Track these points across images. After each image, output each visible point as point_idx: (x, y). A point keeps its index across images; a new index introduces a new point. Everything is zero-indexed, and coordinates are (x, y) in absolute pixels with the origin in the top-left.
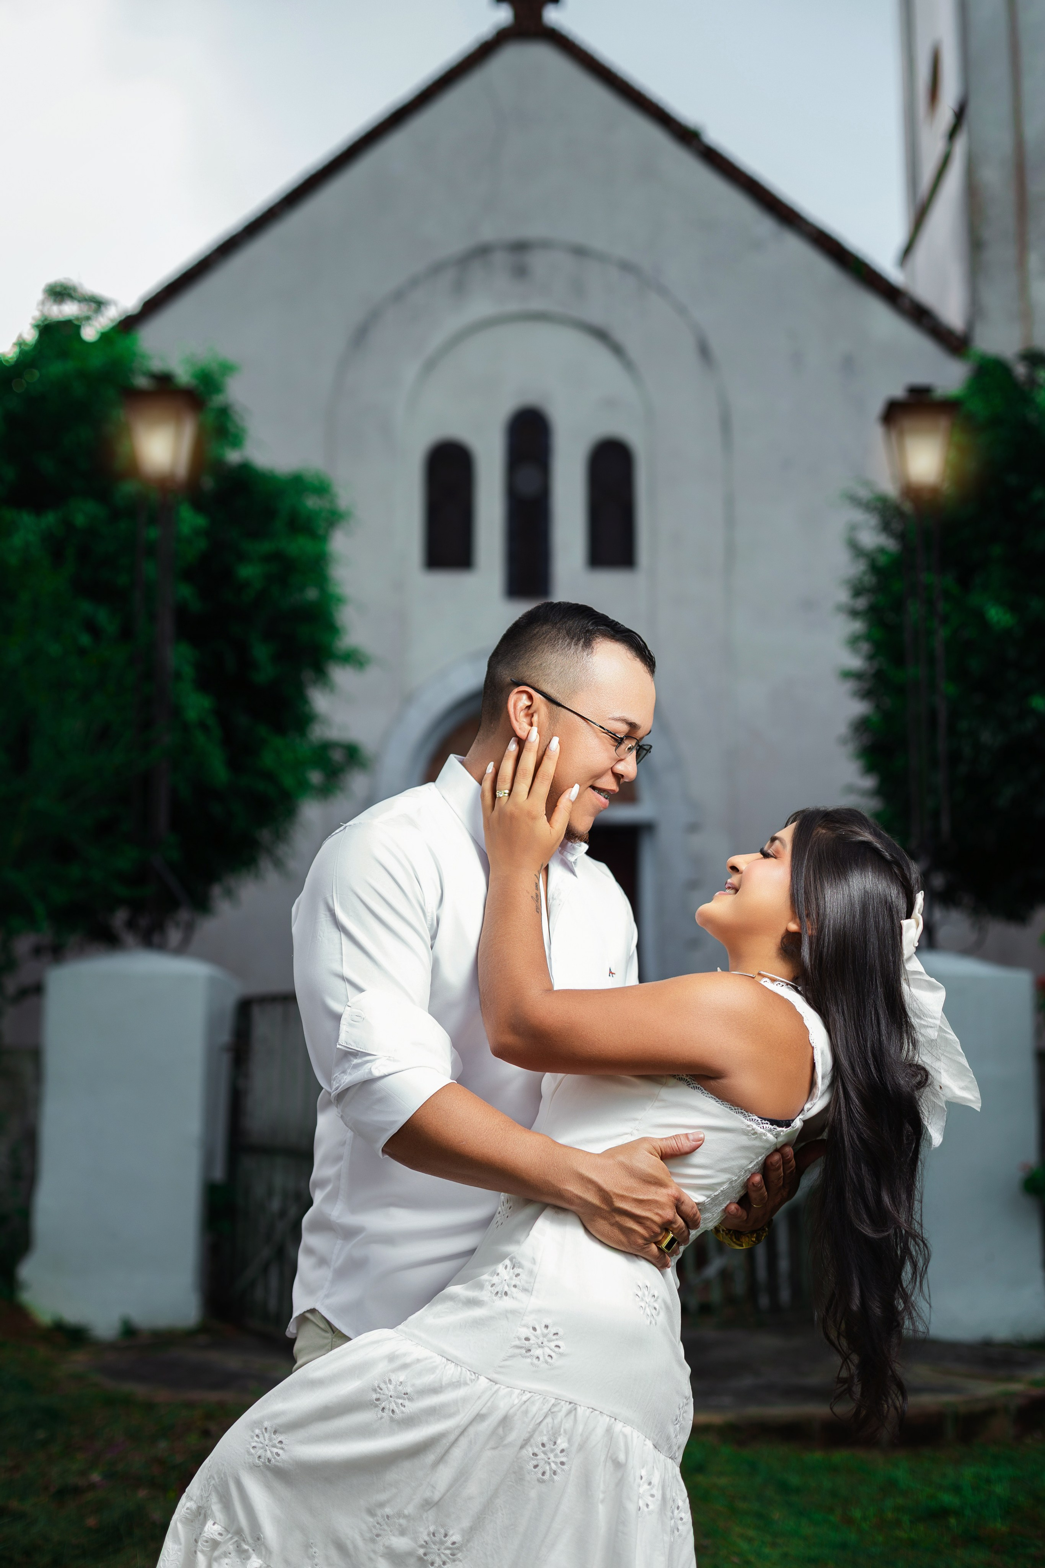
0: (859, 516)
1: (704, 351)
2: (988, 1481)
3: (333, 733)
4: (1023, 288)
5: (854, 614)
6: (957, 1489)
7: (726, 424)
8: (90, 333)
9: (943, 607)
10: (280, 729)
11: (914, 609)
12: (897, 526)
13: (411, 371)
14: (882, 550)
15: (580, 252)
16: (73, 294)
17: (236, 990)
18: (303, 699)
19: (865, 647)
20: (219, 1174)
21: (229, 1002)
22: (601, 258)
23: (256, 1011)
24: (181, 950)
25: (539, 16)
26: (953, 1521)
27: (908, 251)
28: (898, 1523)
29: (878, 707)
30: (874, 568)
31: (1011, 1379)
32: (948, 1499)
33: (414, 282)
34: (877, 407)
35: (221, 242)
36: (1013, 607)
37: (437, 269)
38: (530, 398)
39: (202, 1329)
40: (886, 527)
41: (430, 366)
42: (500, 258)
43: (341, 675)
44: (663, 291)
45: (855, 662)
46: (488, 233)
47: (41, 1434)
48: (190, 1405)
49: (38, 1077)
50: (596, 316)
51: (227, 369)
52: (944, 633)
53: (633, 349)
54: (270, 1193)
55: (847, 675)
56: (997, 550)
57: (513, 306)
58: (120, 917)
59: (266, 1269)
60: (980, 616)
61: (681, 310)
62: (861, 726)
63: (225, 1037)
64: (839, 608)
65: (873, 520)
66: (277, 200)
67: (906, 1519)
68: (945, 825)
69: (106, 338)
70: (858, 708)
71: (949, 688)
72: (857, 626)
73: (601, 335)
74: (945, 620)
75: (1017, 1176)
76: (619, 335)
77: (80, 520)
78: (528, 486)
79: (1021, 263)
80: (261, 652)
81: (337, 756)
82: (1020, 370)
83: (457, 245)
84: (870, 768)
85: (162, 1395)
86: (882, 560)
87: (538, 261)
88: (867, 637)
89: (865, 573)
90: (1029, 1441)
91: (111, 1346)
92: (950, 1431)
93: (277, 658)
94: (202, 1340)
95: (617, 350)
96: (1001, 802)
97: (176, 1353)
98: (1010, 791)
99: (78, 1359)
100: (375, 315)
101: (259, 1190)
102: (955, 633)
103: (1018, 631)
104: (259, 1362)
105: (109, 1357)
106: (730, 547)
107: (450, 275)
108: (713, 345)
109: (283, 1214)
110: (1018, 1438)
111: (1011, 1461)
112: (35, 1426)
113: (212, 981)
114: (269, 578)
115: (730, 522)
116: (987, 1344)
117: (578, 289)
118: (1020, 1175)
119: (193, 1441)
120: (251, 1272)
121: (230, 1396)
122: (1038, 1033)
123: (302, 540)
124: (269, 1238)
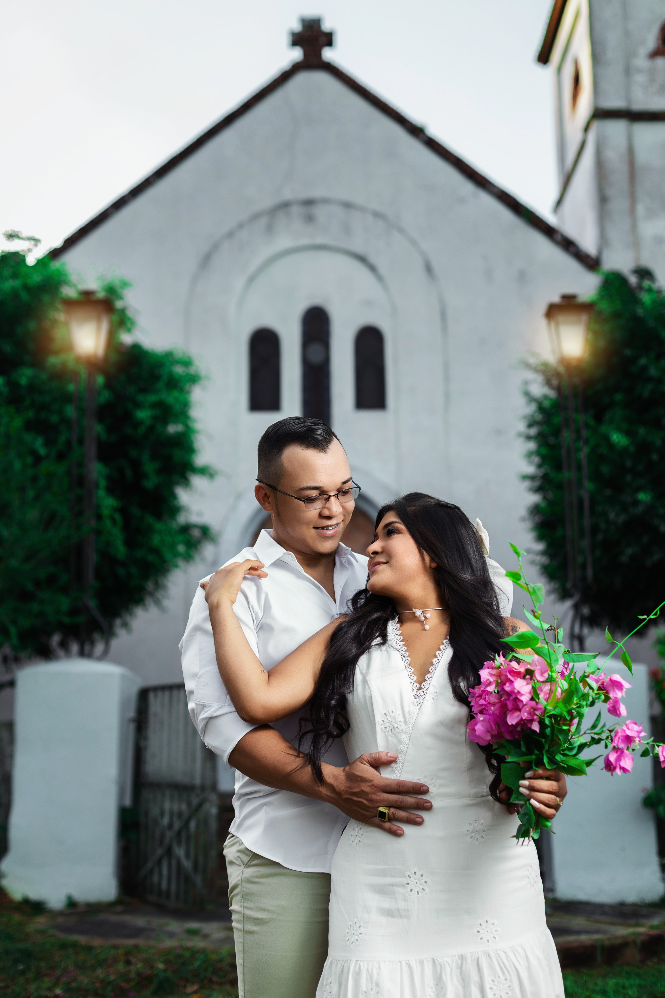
0: (530, 375)
1: (429, 269)
2: (624, 987)
3: (194, 519)
4: (634, 227)
5: (529, 438)
7: (443, 315)
8: (31, 260)
9: (585, 433)
10: (159, 516)
11: (567, 436)
12: (555, 382)
13: (239, 283)
14: (546, 397)
15: (347, 205)
16: (20, 235)
17: (139, 683)
18: (174, 496)
19: (536, 460)
20: (128, 802)
21: (134, 691)
22: (362, 209)
23: (151, 696)
24: (103, 657)
25: (319, 55)
27: (559, 203)
29: (545, 498)
30: (541, 409)
31: (637, 925)
33: (241, 226)
34: (542, 308)
35: (115, 201)
36: (628, 433)
37: (255, 217)
38: (316, 301)
39: (118, 902)
40: (548, 382)
41: (251, 279)
42: (296, 210)
43: (197, 481)
44: (401, 230)
45: (531, 470)
46: (288, 195)
47: (21, 967)
48: (115, 947)
49: (12, 740)
50: (358, 247)
51: (125, 284)
52: (586, 450)
53: (383, 268)
54: (162, 814)
55: (525, 477)
56: (618, 397)
57: (305, 241)
58: (56, 639)
59: (160, 862)
60: (606, 439)
61: (414, 243)
62: (535, 510)
63: (132, 713)
64: (520, 435)
65: (540, 378)
66: (151, 173)
68: (590, 573)
69: (41, 263)
70: (534, 498)
71: (589, 485)
72: (532, 446)
73: (362, 259)
74: (586, 442)
76: (373, 259)
78: (316, 357)
79: (632, 211)
80: (149, 467)
81: (196, 533)
82: (633, 280)
83: (268, 202)
84: (540, 538)
85: (96, 942)
86: (547, 404)
87: (320, 211)
88: (538, 453)
89: (535, 412)
90: (649, 963)
91: (61, 913)
92: (599, 957)
93: (160, 472)
94: (119, 908)
95: (372, 268)
96: (624, 559)
97: (103, 917)
98: (629, 551)
99: (40, 922)
100: (215, 247)
101: (155, 811)
102: (593, 450)
103: (632, 449)
104: (157, 921)
105: (60, 920)
106: (447, 396)
107: (264, 221)
108: (435, 265)
109: (170, 826)
110: (643, 962)
111: (638, 975)
112: (16, 961)
113: (123, 677)
114: (155, 418)
115: (447, 379)
116: (622, 904)
117: (347, 229)
118: (641, 795)
119: (121, 967)
120: (150, 864)
121: (141, 942)
122: (651, 705)
123: (175, 393)
124: (161, 842)
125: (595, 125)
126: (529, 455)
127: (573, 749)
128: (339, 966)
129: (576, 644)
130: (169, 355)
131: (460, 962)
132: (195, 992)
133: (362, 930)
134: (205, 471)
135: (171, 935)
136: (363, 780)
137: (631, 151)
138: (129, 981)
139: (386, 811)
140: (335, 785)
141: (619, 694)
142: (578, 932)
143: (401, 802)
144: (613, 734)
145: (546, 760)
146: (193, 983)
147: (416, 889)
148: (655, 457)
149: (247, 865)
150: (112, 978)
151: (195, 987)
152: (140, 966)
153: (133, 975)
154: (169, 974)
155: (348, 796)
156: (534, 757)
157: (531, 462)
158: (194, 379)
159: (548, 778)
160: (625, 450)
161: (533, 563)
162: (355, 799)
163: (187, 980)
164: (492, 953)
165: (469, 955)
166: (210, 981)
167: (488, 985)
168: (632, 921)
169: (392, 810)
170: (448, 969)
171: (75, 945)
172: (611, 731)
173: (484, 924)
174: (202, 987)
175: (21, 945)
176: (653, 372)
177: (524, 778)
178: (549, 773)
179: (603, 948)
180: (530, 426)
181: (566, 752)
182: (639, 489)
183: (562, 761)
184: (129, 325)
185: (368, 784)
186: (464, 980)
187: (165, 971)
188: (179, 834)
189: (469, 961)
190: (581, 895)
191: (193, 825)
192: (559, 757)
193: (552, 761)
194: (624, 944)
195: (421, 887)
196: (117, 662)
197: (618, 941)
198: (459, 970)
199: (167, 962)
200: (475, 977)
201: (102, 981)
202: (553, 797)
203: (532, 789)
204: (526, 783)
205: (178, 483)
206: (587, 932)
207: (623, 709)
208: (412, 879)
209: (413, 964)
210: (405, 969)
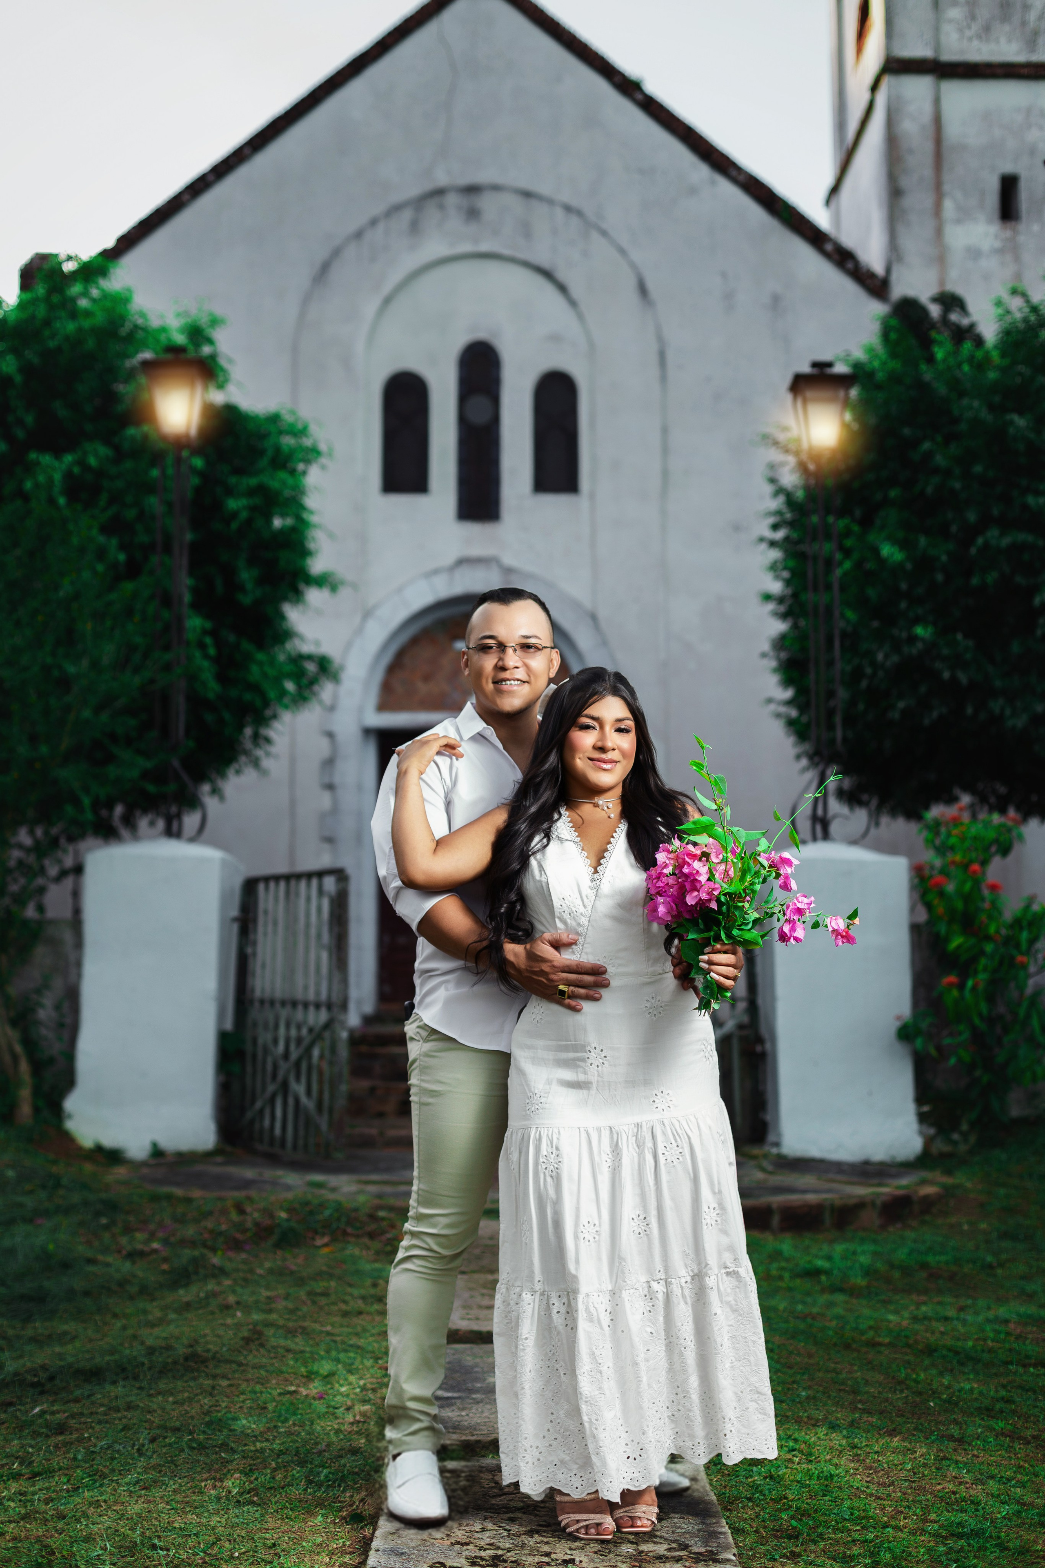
1: (643, 290)
2: (855, 1254)
3: (306, 648)
4: (939, 232)
5: (773, 544)
6: (829, 1258)
7: (662, 358)
10: (261, 645)
13: (370, 308)
14: (798, 489)
15: (527, 195)
17: (243, 872)
18: (282, 617)
20: (229, 1025)
21: (237, 882)
22: (548, 201)
23: (261, 887)
24: (196, 837)
26: (823, 1278)
27: (835, 190)
28: (781, 1278)
30: (790, 501)
31: (880, 1185)
32: (820, 1263)
33: (374, 222)
34: (786, 379)
36: (904, 544)
37: (395, 209)
38: (481, 335)
39: (218, 1151)
41: (387, 301)
42: (452, 200)
43: (314, 596)
44: (604, 233)
45: (776, 587)
46: (441, 178)
47: (104, 1221)
48: (221, 1199)
49: (79, 943)
50: (542, 257)
51: (215, 322)
53: (575, 291)
54: (276, 1041)
55: (769, 598)
56: (893, 493)
57: (466, 247)
58: (118, 812)
59: (272, 1101)
60: (876, 551)
61: (622, 251)
62: (780, 643)
63: (235, 912)
64: (761, 541)
67: (787, 1275)
70: (780, 627)
71: (853, 615)
72: (777, 555)
73: (547, 274)
74: (849, 553)
75: (894, 1026)
76: (562, 275)
77: (92, 461)
78: (479, 417)
79: (938, 209)
80: (246, 575)
81: (311, 667)
82: (935, 311)
83: (414, 190)
84: (787, 682)
85: (196, 1193)
86: (798, 497)
87: (488, 203)
88: (785, 564)
89: (782, 508)
90: (891, 1229)
91: (143, 1164)
92: (828, 1219)
93: (261, 581)
94: (219, 1159)
95: (562, 288)
96: (895, 715)
97: (199, 1168)
98: (901, 705)
99: (120, 1172)
100: (336, 253)
101: (264, 1037)
102: (859, 565)
103: (909, 566)
104: (269, 1173)
105: (145, 1171)
106: (665, 474)
107: (407, 215)
108: (650, 285)
109: (286, 1056)
110: (883, 1227)
111: (875, 1241)
112: (98, 1214)
113: (224, 862)
114: (253, 509)
115: (665, 450)
116: (867, 1163)
117: (526, 230)
118: (895, 1025)
119: (234, 1216)
120: (258, 1104)
121: (253, 1193)
122: (912, 909)
123: (282, 475)
124: (274, 1076)
125: (886, 81)
126: (773, 567)
127: (748, 923)
128: (519, 1134)
129: (819, 828)
130: (274, 418)
131: (636, 1130)
132: (326, 1245)
133: (542, 1100)
134: (323, 581)
135: (288, 1188)
136: (543, 960)
137: (938, 120)
138: (244, 1231)
139: (566, 989)
140: (515, 962)
141: (789, 870)
142: (804, 1192)
143: (581, 981)
144: (784, 908)
145: (723, 936)
146: (323, 1235)
147: (596, 1063)
148: (940, 577)
149: (426, 1040)
150: (224, 1227)
151: (326, 1240)
152: (256, 1215)
153: (249, 1224)
154: (293, 1224)
155: (528, 975)
156: (712, 933)
157: (777, 577)
158: (312, 454)
159: (725, 952)
160: (901, 565)
161: (778, 716)
162: (535, 977)
163: (316, 1232)
164: (666, 1122)
165: (644, 1124)
166: (345, 1233)
167: (660, 1150)
168: (875, 1181)
169: (572, 988)
170: (624, 1137)
171: (169, 1197)
172: (782, 905)
173: (659, 1094)
174: (334, 1240)
175: (104, 1196)
176: (939, 460)
177: (703, 954)
178: (726, 947)
179: (834, 1209)
180: (775, 527)
181: (743, 927)
182: (917, 621)
183: (739, 936)
184: (221, 379)
185: (549, 964)
186: (640, 1145)
187: (288, 1220)
188: (298, 1064)
189: (644, 1128)
190: (814, 1152)
191: (316, 1052)
192: (735, 932)
193: (729, 936)
194: (861, 1205)
195: (601, 1061)
196: (215, 843)
197: (852, 1201)
198: (634, 1138)
199: (291, 1210)
200: (649, 1144)
201: (211, 1232)
202: (731, 969)
203: (710, 963)
204: (705, 957)
205: (285, 598)
206: (815, 1191)
207: (793, 884)
208: (593, 1054)
209: (591, 1131)
210: (584, 1135)
